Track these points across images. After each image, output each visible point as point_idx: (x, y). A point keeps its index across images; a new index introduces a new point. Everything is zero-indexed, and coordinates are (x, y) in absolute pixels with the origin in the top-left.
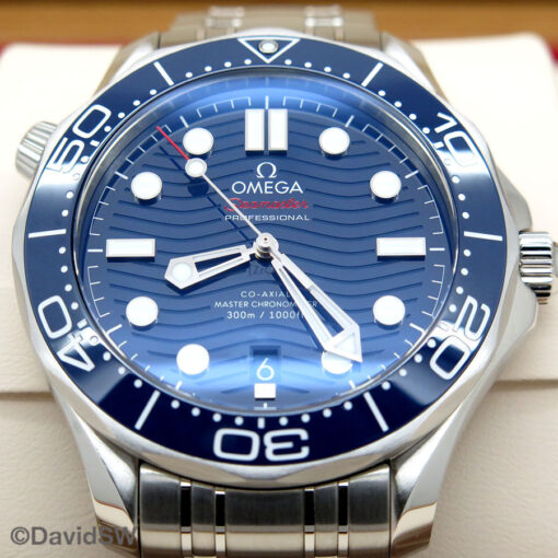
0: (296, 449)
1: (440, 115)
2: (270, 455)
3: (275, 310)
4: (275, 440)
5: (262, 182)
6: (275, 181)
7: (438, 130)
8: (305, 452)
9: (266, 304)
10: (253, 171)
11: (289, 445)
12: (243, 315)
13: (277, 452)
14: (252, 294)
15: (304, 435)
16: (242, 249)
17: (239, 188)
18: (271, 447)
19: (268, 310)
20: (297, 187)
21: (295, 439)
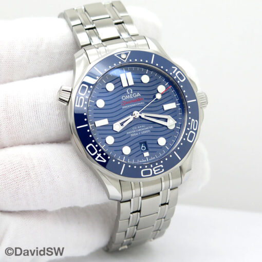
0: (161, 170)
1: (173, 67)
2: (155, 173)
3: (142, 131)
4: (155, 169)
5: (129, 95)
6: (132, 94)
7: (174, 72)
8: (163, 170)
9: (140, 130)
10: (126, 92)
11: (159, 169)
12: (135, 135)
13: (156, 172)
14: (136, 128)
15: (162, 166)
16: (130, 116)
17: (124, 98)
18: (155, 171)
19: (141, 131)
20: (139, 95)
21: (160, 168)
